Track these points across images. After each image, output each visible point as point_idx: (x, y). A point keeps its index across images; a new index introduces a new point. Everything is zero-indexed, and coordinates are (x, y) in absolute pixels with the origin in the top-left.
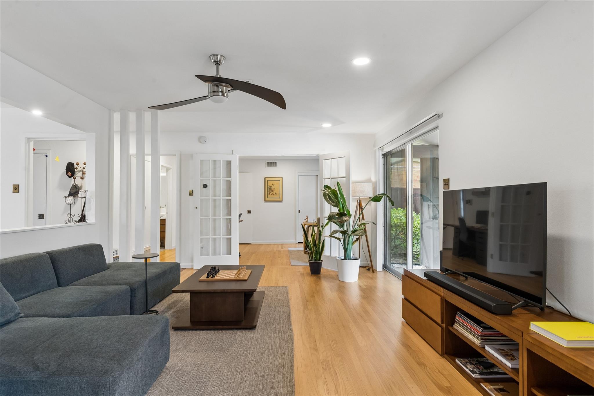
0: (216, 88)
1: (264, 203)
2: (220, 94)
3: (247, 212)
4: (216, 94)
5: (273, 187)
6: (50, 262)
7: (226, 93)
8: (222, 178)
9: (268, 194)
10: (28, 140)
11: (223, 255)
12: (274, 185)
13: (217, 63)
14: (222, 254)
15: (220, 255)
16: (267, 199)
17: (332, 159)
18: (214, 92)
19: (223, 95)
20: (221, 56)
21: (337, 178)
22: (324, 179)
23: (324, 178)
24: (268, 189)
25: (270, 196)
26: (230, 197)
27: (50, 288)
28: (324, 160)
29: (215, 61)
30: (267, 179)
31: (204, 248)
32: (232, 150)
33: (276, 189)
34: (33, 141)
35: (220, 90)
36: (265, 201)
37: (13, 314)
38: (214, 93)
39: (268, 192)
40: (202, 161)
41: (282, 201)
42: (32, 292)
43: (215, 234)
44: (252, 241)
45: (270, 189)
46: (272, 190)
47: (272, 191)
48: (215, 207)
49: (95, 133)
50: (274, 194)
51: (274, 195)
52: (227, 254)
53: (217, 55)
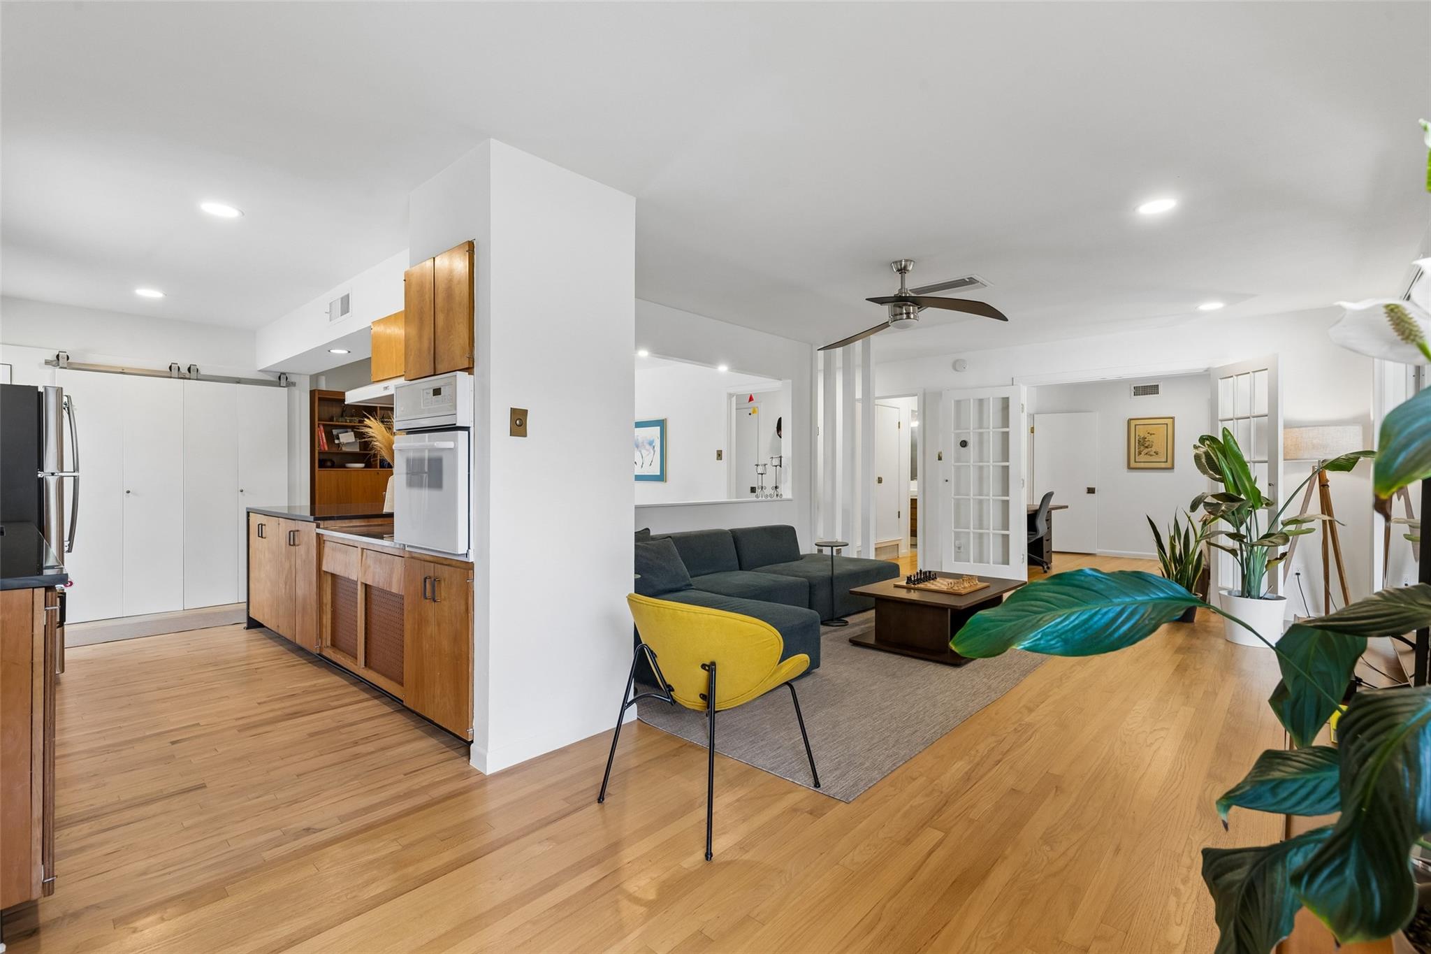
0: (898, 309)
1: (1128, 472)
2: (905, 316)
3: (1086, 490)
4: (898, 317)
5: (1149, 438)
6: (732, 541)
7: (913, 313)
8: (991, 428)
9: (1137, 453)
10: (731, 396)
11: (994, 563)
12: (1151, 435)
13: (902, 271)
14: (991, 562)
15: (988, 563)
16: (1133, 464)
17: (1239, 377)
18: (896, 315)
19: (908, 317)
20: (906, 261)
21: (1249, 418)
22: (1222, 421)
23: (1220, 418)
24: (1137, 444)
25: (1143, 458)
26: (1008, 461)
27: (730, 569)
28: (1221, 379)
29: (898, 270)
30: (1133, 423)
31: (962, 549)
32: (1013, 379)
33: (1158, 443)
34: (735, 397)
35: (905, 311)
36: (1129, 468)
37: (684, 583)
38: (896, 317)
39: (1137, 451)
40: (958, 403)
41: (1172, 468)
42: (710, 571)
43: (981, 527)
44: (1099, 550)
45: (1143, 444)
46: (1146, 445)
47: (1147, 447)
48: (981, 479)
49: (791, 381)
50: (1152, 453)
51: (1151, 455)
52: (1003, 564)
53: (901, 261)
